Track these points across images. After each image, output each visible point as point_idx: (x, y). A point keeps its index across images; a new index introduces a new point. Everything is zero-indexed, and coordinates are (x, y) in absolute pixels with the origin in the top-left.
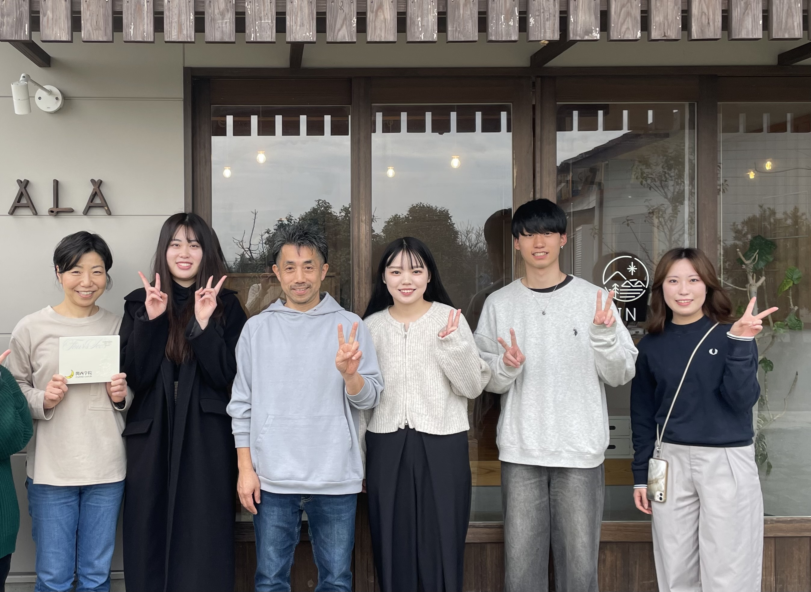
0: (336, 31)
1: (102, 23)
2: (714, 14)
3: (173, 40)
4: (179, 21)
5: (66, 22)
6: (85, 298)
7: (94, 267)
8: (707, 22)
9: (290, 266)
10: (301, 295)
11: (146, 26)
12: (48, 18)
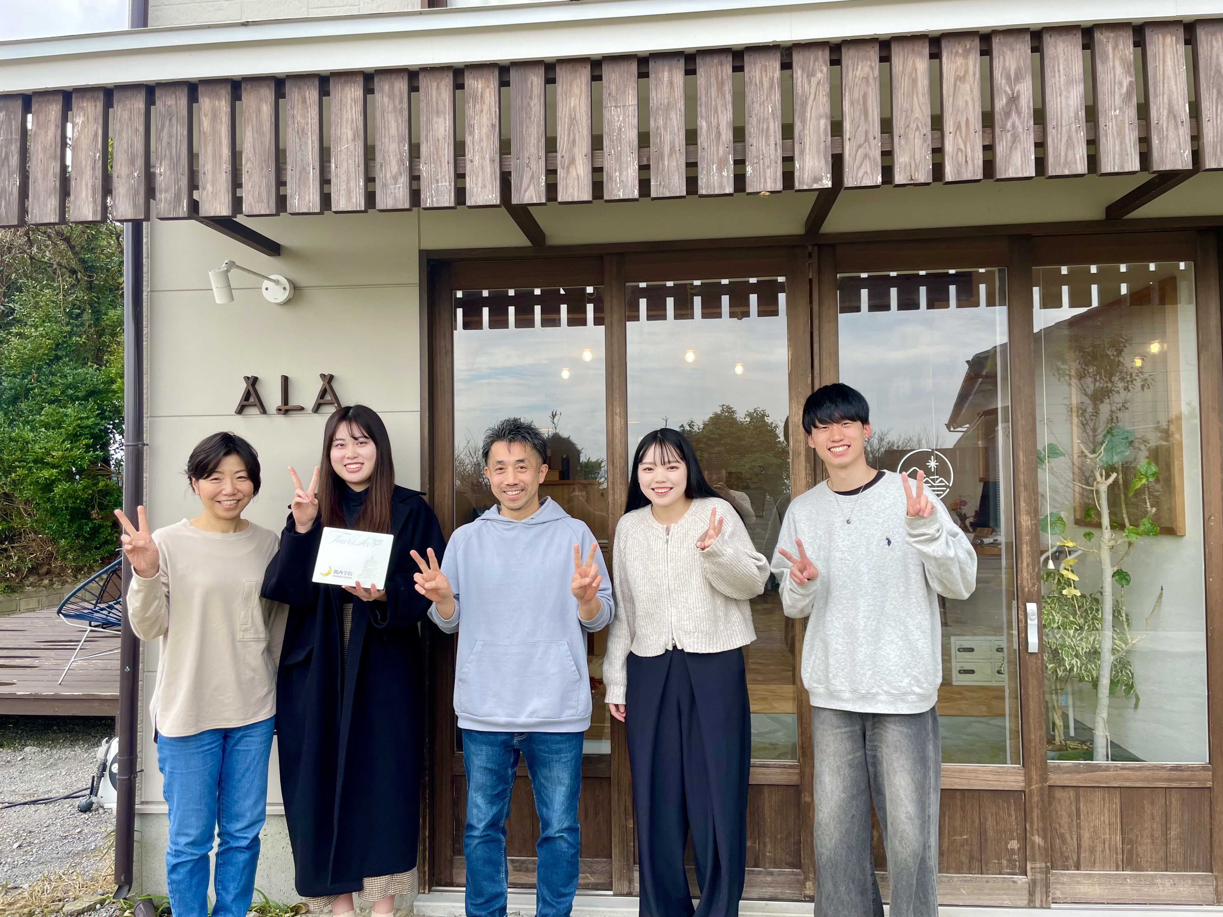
0: (523, 192)
1: (264, 195)
2: (973, 151)
3: (341, 210)
4: (347, 188)
5: (227, 195)
6: (229, 510)
7: (237, 472)
8: (964, 160)
9: (500, 466)
10: (513, 500)
11: (311, 195)
12: (208, 191)
